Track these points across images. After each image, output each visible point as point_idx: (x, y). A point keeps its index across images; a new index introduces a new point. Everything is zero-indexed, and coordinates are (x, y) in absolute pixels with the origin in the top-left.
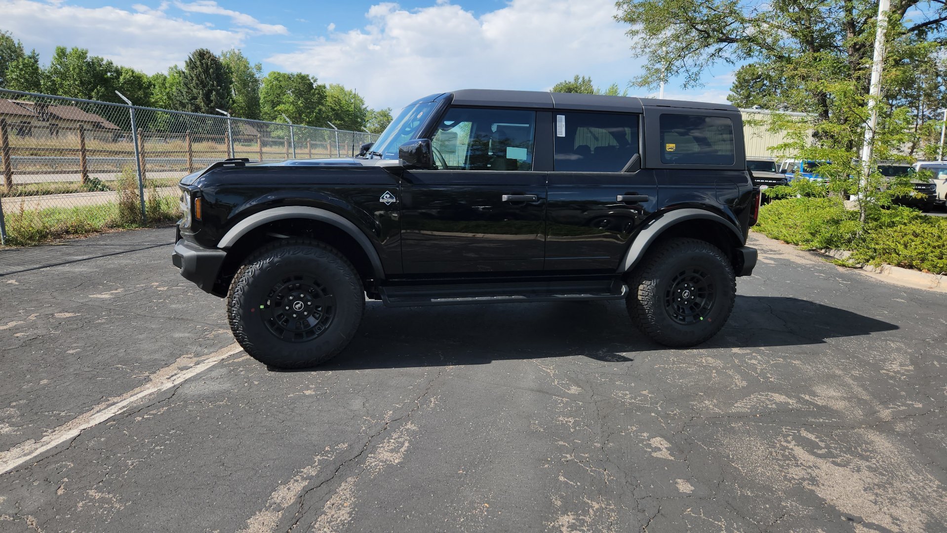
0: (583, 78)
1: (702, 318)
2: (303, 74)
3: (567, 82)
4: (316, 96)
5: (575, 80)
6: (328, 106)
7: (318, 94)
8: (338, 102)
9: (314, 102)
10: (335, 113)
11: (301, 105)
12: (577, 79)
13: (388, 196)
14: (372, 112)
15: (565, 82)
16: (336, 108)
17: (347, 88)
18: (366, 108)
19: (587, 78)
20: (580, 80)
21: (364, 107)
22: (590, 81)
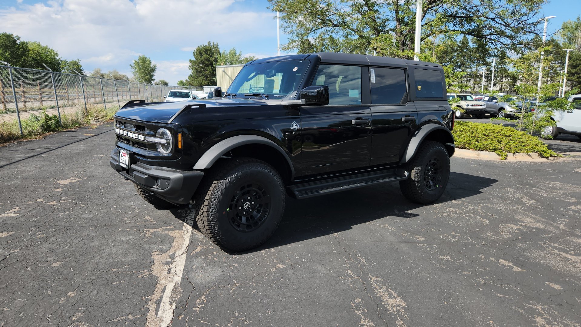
0: (213, 43)
1: (437, 186)
2: (8, 33)
3: (204, 45)
4: (21, 49)
5: (208, 44)
6: (31, 57)
7: (22, 48)
8: (38, 54)
9: (18, 54)
10: (37, 62)
11: (9, 56)
12: (209, 44)
13: (295, 124)
14: (66, 62)
15: (203, 45)
16: (37, 58)
17: (43, 45)
18: (60, 59)
19: (215, 44)
20: (212, 45)
21: (58, 58)
22: (217, 45)
